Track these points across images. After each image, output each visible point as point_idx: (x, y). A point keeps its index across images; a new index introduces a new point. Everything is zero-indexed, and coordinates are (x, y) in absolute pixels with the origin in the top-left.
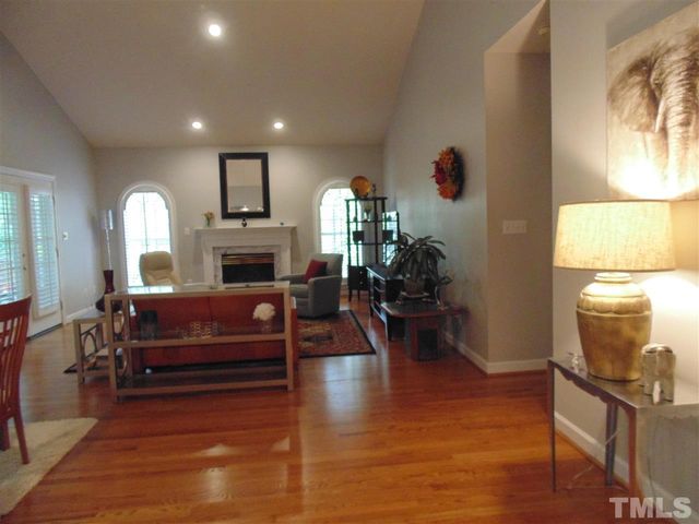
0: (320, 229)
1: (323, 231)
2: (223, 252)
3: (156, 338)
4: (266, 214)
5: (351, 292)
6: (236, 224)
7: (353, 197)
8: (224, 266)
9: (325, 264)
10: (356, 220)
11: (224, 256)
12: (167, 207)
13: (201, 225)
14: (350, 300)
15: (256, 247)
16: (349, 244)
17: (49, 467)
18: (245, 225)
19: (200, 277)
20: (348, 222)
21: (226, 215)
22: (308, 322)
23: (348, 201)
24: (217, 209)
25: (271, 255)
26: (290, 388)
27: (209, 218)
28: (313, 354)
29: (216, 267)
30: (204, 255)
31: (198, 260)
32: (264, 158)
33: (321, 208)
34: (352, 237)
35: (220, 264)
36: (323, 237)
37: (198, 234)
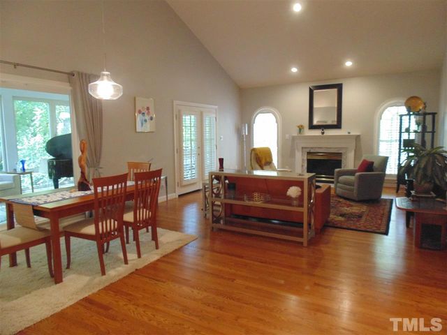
0: (379, 137)
1: (381, 138)
2: (308, 150)
3: (235, 199)
4: (338, 126)
5: (398, 186)
6: (317, 133)
7: (407, 113)
8: (308, 160)
9: (372, 163)
10: (408, 130)
11: (309, 153)
12: (277, 122)
13: (295, 133)
14: (397, 192)
15: (330, 148)
16: (400, 149)
17: (164, 254)
18: (323, 133)
19: (292, 166)
20: (401, 132)
21: (312, 127)
22: (352, 203)
23: (401, 116)
24: (306, 123)
25: (340, 154)
26: (305, 244)
27: (301, 128)
28: (339, 225)
29: (303, 160)
30: (296, 151)
31: (292, 155)
32: (339, 87)
33: (381, 121)
34: (402, 143)
35: (305, 158)
36: (381, 143)
37: (294, 138)
